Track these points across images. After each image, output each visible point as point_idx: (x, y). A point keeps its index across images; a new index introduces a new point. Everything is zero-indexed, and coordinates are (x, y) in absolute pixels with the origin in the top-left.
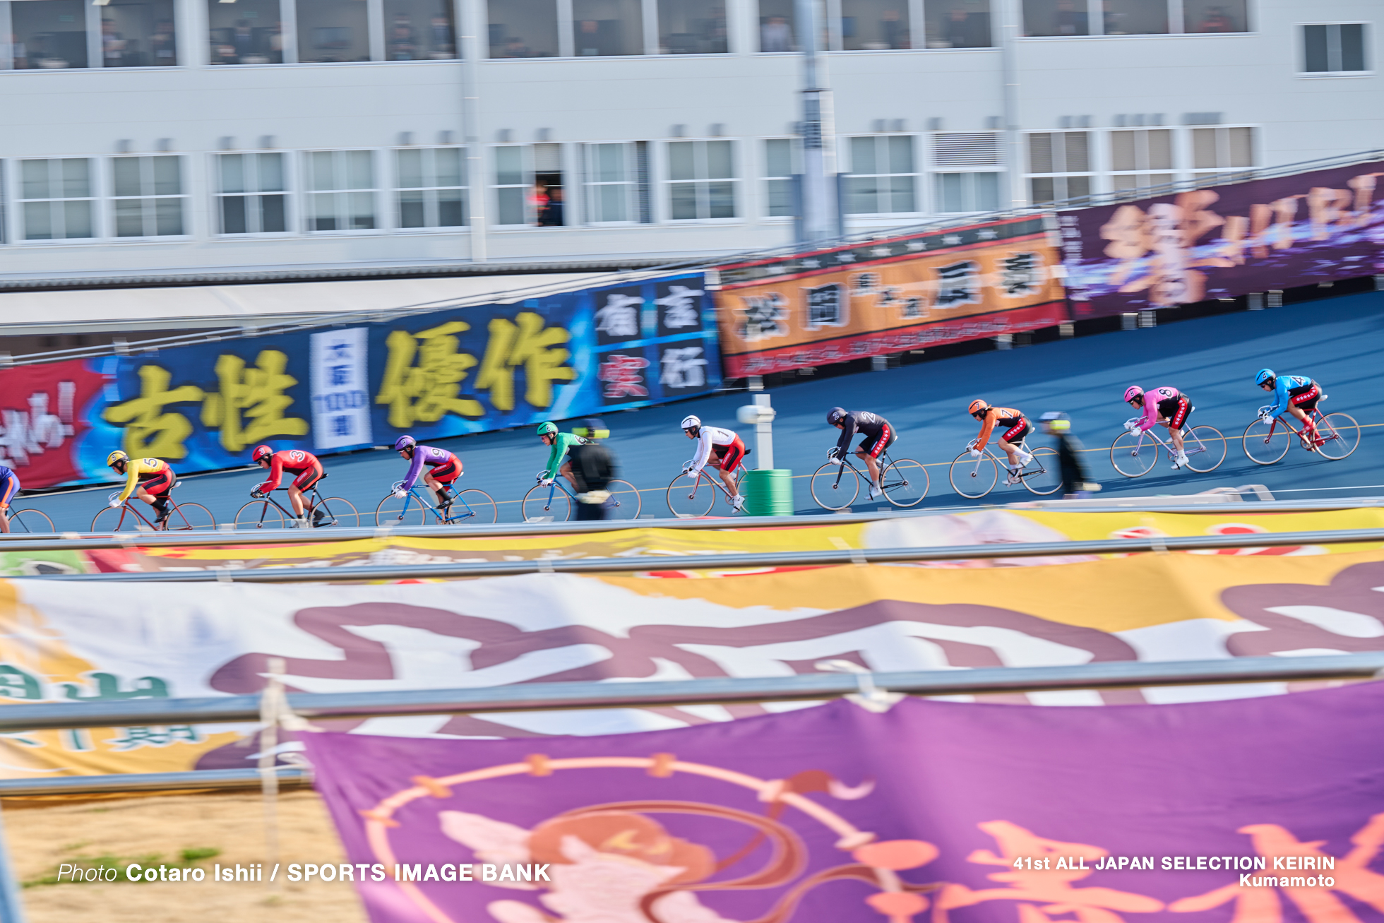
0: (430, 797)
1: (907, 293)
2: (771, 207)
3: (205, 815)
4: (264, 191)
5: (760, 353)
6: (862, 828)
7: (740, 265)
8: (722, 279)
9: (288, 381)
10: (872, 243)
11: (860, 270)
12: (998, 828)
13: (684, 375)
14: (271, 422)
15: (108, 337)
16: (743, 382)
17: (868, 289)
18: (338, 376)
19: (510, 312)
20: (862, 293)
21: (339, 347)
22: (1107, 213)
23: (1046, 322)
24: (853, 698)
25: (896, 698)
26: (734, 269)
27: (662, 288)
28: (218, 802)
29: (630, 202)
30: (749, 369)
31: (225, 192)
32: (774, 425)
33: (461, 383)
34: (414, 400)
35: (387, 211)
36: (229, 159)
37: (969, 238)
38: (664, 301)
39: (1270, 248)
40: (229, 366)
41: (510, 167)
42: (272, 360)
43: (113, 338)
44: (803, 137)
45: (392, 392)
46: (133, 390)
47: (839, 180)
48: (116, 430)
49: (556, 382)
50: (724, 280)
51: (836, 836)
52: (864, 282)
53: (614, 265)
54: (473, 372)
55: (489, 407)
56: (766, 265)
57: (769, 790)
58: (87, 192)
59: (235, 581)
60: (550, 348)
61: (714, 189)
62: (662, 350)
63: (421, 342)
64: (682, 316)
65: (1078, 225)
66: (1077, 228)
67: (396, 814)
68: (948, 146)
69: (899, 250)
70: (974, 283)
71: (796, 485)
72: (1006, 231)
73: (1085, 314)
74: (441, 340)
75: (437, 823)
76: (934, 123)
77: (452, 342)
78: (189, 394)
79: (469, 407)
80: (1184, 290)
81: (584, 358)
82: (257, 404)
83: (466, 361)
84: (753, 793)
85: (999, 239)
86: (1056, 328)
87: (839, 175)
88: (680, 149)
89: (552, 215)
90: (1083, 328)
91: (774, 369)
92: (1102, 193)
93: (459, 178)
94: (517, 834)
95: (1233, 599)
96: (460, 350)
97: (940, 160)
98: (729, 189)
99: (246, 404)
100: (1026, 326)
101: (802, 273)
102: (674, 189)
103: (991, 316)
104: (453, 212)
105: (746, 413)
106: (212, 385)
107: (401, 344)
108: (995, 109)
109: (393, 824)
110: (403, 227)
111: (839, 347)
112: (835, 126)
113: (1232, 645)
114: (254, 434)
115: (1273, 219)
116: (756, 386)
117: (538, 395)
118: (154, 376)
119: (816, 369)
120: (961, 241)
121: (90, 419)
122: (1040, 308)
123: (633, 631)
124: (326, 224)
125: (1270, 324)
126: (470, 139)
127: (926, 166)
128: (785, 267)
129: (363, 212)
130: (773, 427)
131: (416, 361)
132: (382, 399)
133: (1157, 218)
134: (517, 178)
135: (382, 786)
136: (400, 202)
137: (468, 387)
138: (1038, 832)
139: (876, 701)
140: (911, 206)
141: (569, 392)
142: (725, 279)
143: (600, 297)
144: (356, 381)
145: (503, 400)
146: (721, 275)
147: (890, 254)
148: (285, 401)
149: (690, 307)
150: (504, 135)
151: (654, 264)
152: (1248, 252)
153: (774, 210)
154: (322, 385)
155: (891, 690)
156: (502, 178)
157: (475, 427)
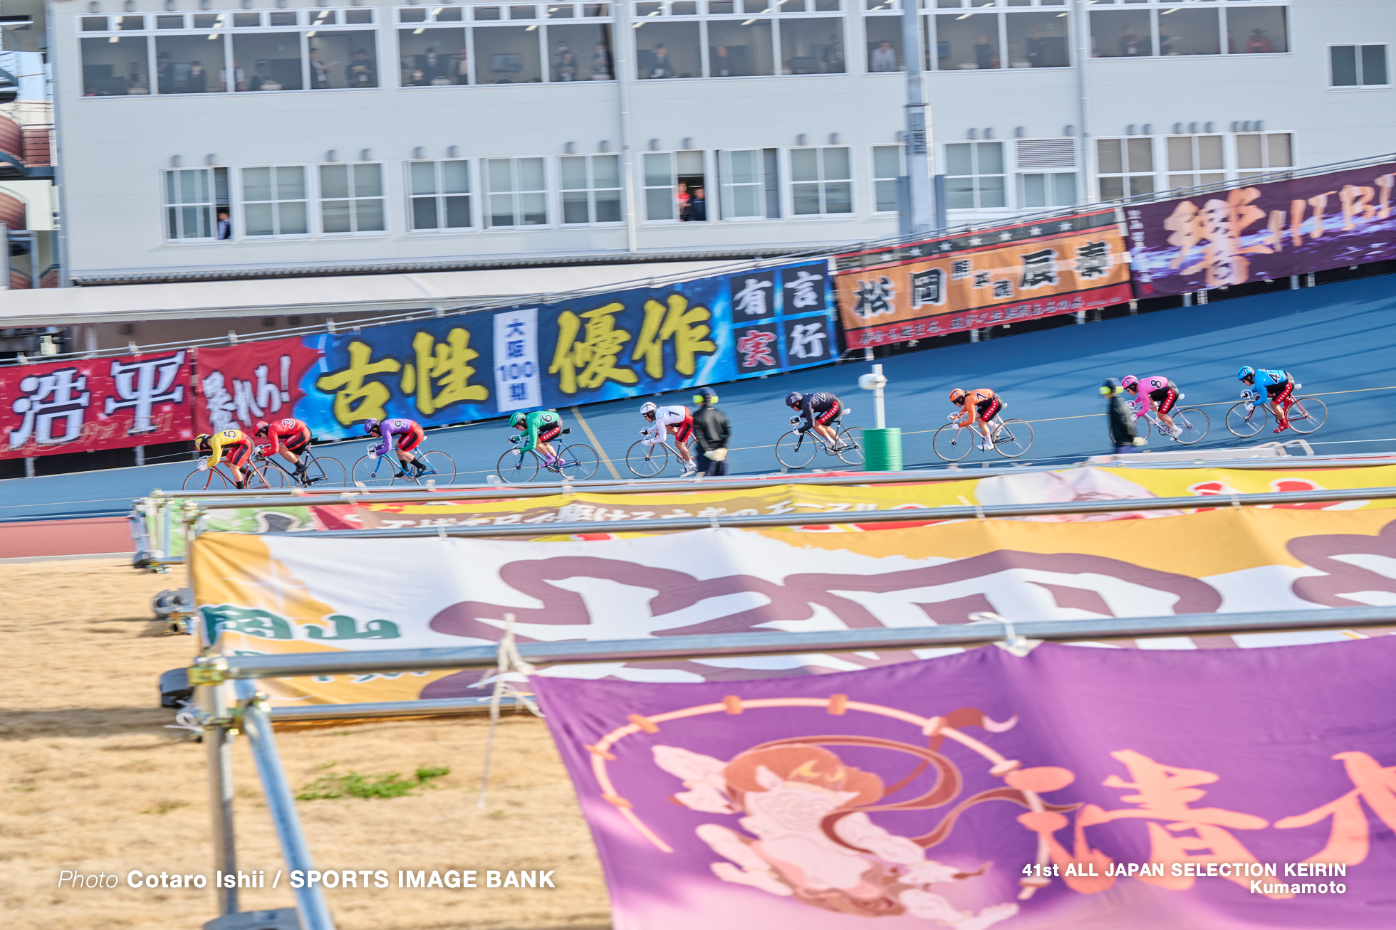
0: (642, 732)
1: (995, 276)
2: (878, 204)
3: (434, 738)
4: (447, 193)
5: (871, 329)
6: (1008, 757)
7: (859, 253)
8: (838, 266)
9: (472, 355)
10: (968, 234)
11: (958, 257)
12: (1126, 756)
13: (808, 347)
14: (458, 390)
15: (320, 318)
16: (860, 353)
17: (966, 273)
18: (515, 349)
19: (662, 295)
20: (961, 276)
21: (516, 326)
22: (1169, 207)
23: (1115, 301)
24: (1000, 644)
25: (1034, 644)
26: (851, 257)
27: (790, 273)
28: (441, 727)
29: (761, 201)
30: (866, 342)
31: (414, 194)
32: (886, 390)
33: (617, 355)
34: (579, 371)
35: (554, 211)
36: (420, 166)
37: (1050, 229)
38: (790, 285)
39: (1306, 237)
40: (423, 342)
41: (658, 171)
42: (459, 336)
43: (327, 319)
44: (905, 144)
45: (562, 362)
46: (342, 362)
47: (938, 180)
48: (330, 397)
49: (698, 355)
50: (840, 268)
51: (991, 764)
52: (959, 268)
53: (751, 254)
54: (629, 347)
55: (642, 374)
56: (880, 253)
57: (930, 726)
58: (303, 195)
59: (449, 536)
60: (693, 325)
61: (830, 189)
62: (789, 327)
63: (587, 320)
64: (805, 296)
65: (1140, 217)
66: (1140, 221)
67: (613, 748)
68: (1028, 150)
69: (991, 241)
70: (1055, 267)
71: (905, 440)
72: (1080, 223)
73: (1148, 294)
74: (601, 320)
75: (651, 756)
76: (1018, 132)
77: (610, 321)
78: (389, 365)
79: (627, 376)
80: (1229, 274)
81: (723, 334)
82: (448, 373)
83: (623, 336)
84: (919, 729)
85: (1074, 231)
86: (1127, 305)
87: (937, 177)
88: (802, 154)
89: (694, 212)
90: (1145, 306)
91: (882, 342)
92: (1162, 190)
93: (617, 180)
94: (718, 766)
95: (1298, 548)
96: (616, 327)
97: (1022, 164)
98: (847, 188)
99: (435, 374)
100: (1100, 305)
101: (908, 260)
102: (796, 189)
103: (1070, 295)
104: (611, 210)
105: (865, 381)
106: (410, 358)
107: (568, 323)
108: (1071, 119)
109: (611, 757)
110: (566, 223)
111: (937, 322)
112: (933, 135)
113: (1298, 588)
114: (444, 399)
115: (1309, 213)
116: (870, 357)
117: (685, 365)
118: (359, 351)
119: (918, 341)
120: (1041, 232)
121: (307, 387)
122: (1110, 289)
123: (788, 579)
124: (503, 220)
125: (1306, 301)
126: (625, 148)
127: (1012, 168)
128: (891, 255)
129: (535, 210)
130: (884, 391)
131: (581, 336)
132: (553, 369)
133: (1212, 211)
134: (667, 181)
135: (601, 723)
136: (563, 201)
137: (624, 357)
138: (1159, 760)
139: (1019, 647)
140: (1002, 202)
141: (711, 362)
142: (840, 266)
143: (737, 282)
144: (530, 353)
145: (655, 369)
146: (837, 262)
147: (980, 244)
148: (470, 371)
149: (811, 289)
150: (653, 144)
151: (785, 253)
152: (1287, 241)
153: (881, 206)
154: (501, 358)
155: (1029, 638)
156: (649, 181)
157: (632, 392)
